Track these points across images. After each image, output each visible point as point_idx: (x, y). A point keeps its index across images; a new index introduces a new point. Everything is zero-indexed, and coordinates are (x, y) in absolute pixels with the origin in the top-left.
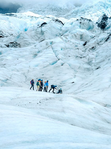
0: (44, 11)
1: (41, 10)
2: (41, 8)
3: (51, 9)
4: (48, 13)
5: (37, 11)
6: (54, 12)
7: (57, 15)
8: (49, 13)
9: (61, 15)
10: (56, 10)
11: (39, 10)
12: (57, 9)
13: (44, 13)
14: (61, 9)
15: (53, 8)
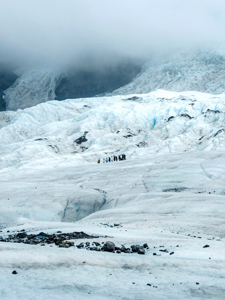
0: (191, 67)
1: (186, 65)
2: (185, 61)
3: (204, 60)
4: (198, 69)
5: (177, 66)
6: (209, 65)
7: (215, 71)
8: (200, 69)
9: (222, 71)
10: (214, 63)
11: (181, 64)
12: (216, 59)
13: (191, 70)
14: (222, 59)
15: (207, 59)
